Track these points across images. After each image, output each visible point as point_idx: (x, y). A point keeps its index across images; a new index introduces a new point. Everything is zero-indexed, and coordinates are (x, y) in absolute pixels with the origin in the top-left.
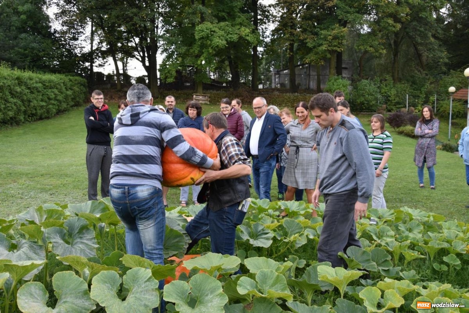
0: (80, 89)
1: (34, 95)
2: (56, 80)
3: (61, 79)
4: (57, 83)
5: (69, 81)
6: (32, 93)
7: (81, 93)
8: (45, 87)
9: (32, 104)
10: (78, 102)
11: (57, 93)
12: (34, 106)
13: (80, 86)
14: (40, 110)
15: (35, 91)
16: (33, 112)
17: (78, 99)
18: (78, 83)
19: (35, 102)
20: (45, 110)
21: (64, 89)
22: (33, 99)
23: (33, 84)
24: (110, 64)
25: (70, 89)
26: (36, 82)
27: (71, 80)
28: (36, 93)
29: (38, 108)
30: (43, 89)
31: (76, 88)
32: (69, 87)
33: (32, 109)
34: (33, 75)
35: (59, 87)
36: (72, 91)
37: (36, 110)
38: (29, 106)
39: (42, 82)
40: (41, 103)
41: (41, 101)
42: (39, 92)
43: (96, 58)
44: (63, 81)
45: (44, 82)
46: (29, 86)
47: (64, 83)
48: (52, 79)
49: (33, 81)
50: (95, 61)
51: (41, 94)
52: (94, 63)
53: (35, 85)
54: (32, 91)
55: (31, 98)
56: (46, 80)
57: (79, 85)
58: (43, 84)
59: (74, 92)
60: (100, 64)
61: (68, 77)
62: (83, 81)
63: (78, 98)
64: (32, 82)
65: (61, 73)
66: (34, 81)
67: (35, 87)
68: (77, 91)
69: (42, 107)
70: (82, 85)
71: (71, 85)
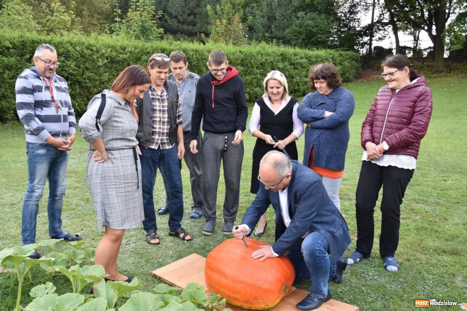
0: (351, 64)
1: (296, 71)
2: (324, 55)
3: (330, 54)
4: (325, 57)
5: (338, 55)
6: (295, 68)
7: (352, 69)
8: (310, 62)
9: (294, 80)
10: (348, 78)
12: (296, 82)
13: (352, 61)
14: (303, 86)
15: (299, 67)
16: (295, 88)
17: (347, 75)
18: (349, 58)
19: (298, 78)
22: (296, 74)
23: (297, 59)
24: (390, 37)
25: (339, 64)
26: (301, 58)
27: (341, 55)
28: (300, 69)
29: (301, 84)
30: (308, 65)
31: (346, 64)
32: (339, 62)
33: (294, 85)
34: (298, 50)
36: (341, 67)
37: (298, 85)
39: (308, 58)
40: (304, 78)
42: (304, 67)
43: (376, 31)
44: (332, 56)
45: (310, 57)
46: (293, 62)
47: (332, 58)
48: (319, 54)
49: (297, 57)
50: (375, 35)
51: (306, 70)
52: (373, 37)
53: (299, 61)
54: (296, 67)
55: (294, 74)
56: (313, 56)
57: (350, 60)
58: (309, 60)
59: (344, 67)
60: (380, 37)
61: (339, 52)
62: (355, 55)
63: (348, 73)
64: (296, 57)
65: (331, 49)
66: (299, 57)
67: (299, 63)
68: (347, 67)
69: (306, 83)
71: (341, 61)
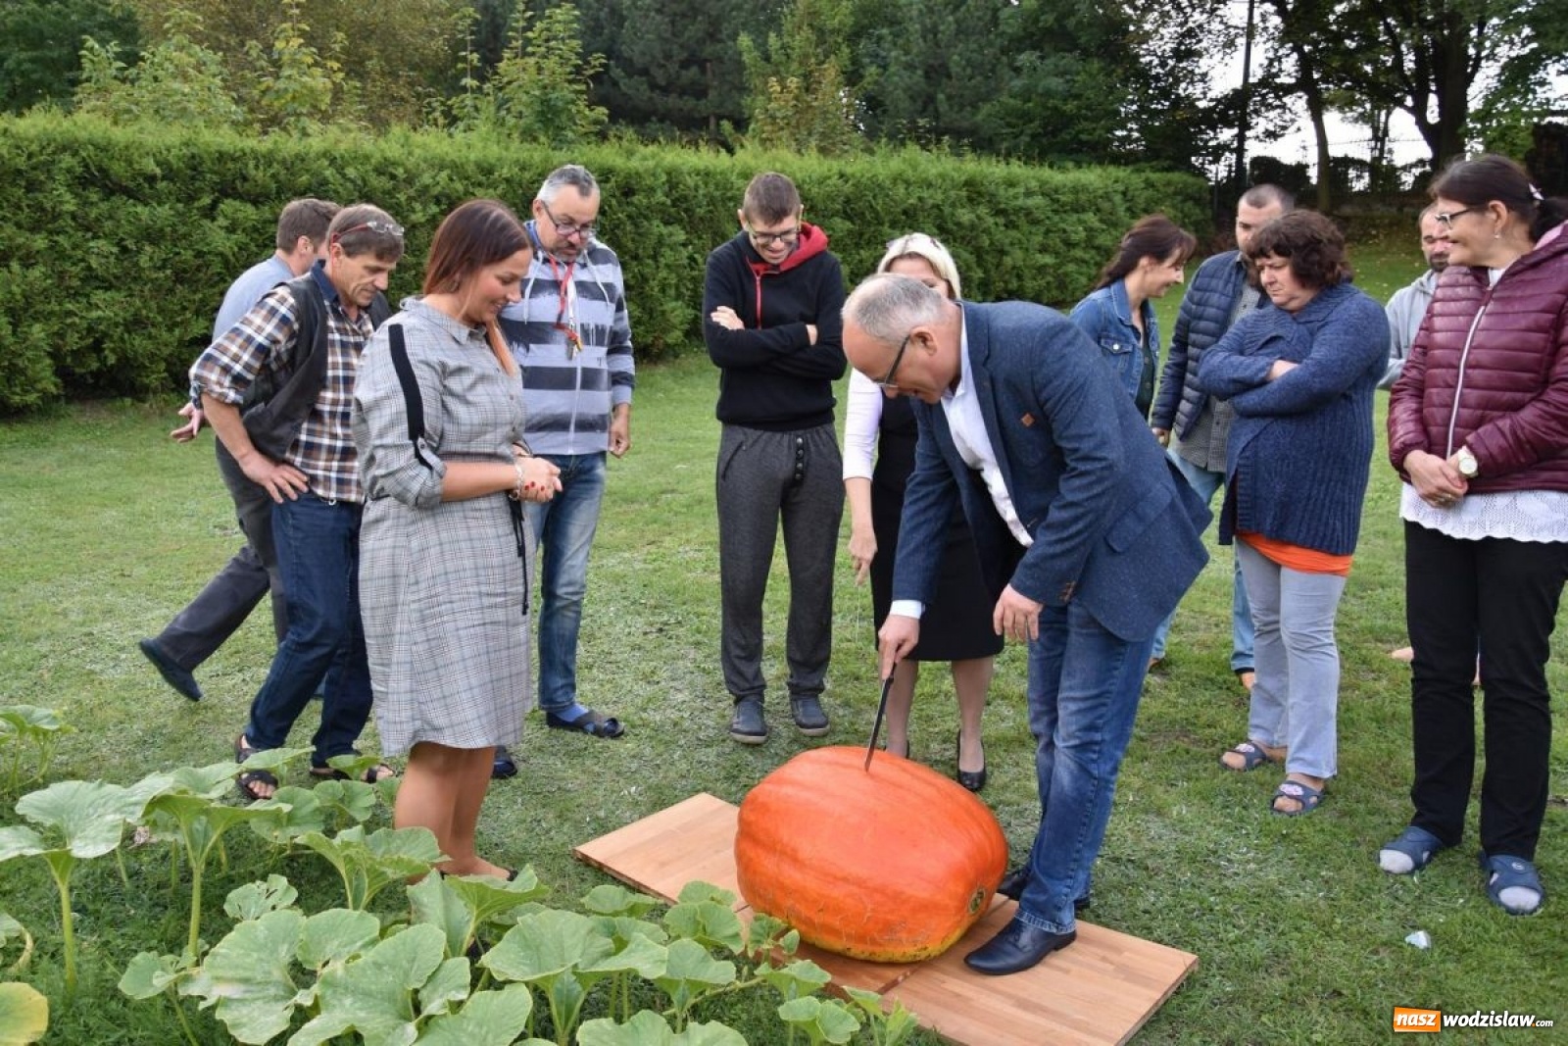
0: (1182, 211)
1: (1013, 233)
2: (1098, 184)
3: (1116, 182)
4: (1100, 192)
5: (1143, 185)
6: (1010, 225)
8: (1056, 206)
9: (1008, 261)
11: (1097, 225)
12: (1014, 268)
13: (1184, 201)
15: (1022, 221)
16: (1010, 286)
18: (1176, 193)
19: (1018, 254)
20: (1050, 279)
21: (1121, 211)
22: (1012, 244)
23: (1016, 197)
24: (1299, 129)
26: (1029, 194)
27: (1150, 184)
28: (1026, 228)
30: (1050, 214)
32: (1143, 206)
33: (1007, 277)
34: (1017, 168)
35: (1106, 206)
37: (1019, 277)
38: (998, 266)
39: (1050, 193)
40: (1038, 256)
41: (1040, 252)
42: (1035, 222)
43: (1257, 111)
44: (1121, 188)
45: (1056, 191)
46: (1002, 206)
47: (1124, 194)
48: (1083, 181)
49: (1016, 190)
50: (1254, 121)
51: (1043, 229)
52: (1249, 128)
53: (1020, 202)
54: (1011, 222)
55: (1007, 241)
56: (1065, 186)
57: (1179, 198)
58: (1052, 200)
60: (1272, 129)
61: (1143, 175)
62: (1193, 184)
64: (1012, 192)
65: (1120, 164)
66: (1022, 190)
67: (1021, 208)
69: (1042, 269)
70: (1188, 197)
71: (1148, 201)
